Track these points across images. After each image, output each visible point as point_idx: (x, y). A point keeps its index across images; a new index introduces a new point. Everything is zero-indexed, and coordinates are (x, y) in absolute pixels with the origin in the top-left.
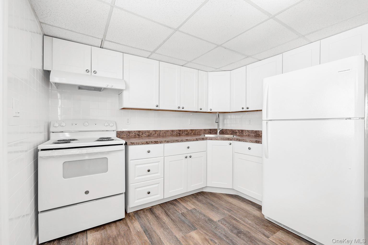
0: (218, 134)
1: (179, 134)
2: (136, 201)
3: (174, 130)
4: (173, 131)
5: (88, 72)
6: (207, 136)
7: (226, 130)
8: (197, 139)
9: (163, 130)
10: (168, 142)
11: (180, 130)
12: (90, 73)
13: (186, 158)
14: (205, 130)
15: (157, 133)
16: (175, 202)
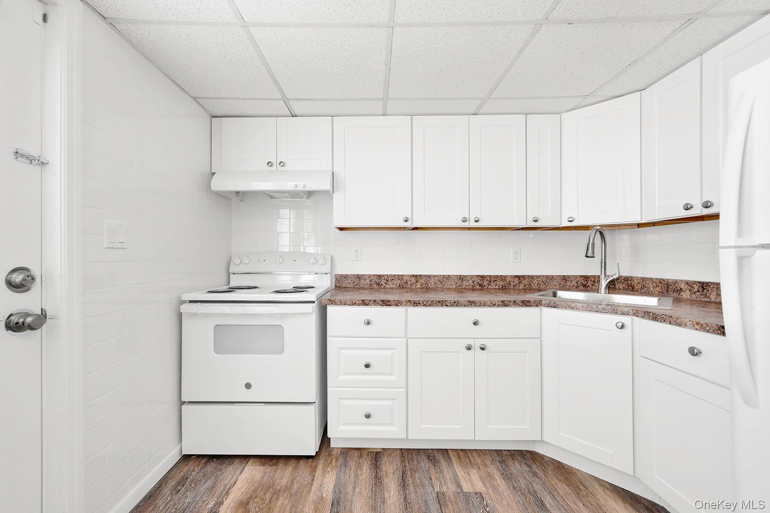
0: (603, 292)
1: (481, 285)
2: (342, 428)
3: (466, 276)
4: (461, 278)
5: (271, 166)
6: (562, 294)
7: (643, 279)
8: (503, 302)
9: (436, 276)
10: (416, 304)
11: (482, 277)
12: (274, 168)
13: (469, 348)
14: (565, 278)
15: (422, 281)
16: (439, 457)
